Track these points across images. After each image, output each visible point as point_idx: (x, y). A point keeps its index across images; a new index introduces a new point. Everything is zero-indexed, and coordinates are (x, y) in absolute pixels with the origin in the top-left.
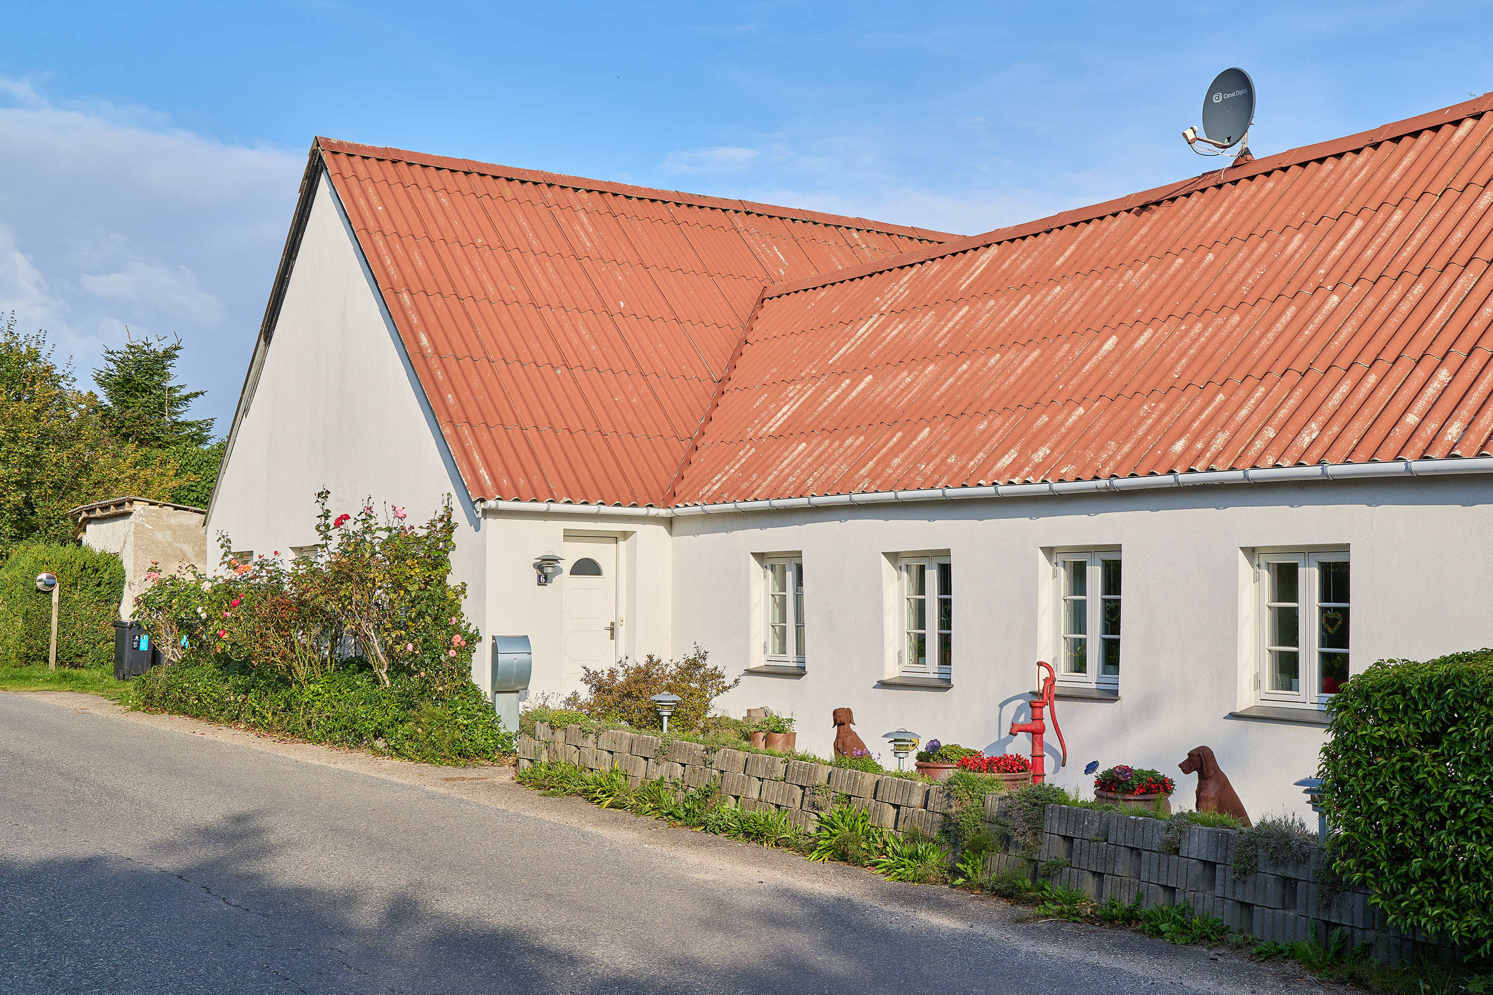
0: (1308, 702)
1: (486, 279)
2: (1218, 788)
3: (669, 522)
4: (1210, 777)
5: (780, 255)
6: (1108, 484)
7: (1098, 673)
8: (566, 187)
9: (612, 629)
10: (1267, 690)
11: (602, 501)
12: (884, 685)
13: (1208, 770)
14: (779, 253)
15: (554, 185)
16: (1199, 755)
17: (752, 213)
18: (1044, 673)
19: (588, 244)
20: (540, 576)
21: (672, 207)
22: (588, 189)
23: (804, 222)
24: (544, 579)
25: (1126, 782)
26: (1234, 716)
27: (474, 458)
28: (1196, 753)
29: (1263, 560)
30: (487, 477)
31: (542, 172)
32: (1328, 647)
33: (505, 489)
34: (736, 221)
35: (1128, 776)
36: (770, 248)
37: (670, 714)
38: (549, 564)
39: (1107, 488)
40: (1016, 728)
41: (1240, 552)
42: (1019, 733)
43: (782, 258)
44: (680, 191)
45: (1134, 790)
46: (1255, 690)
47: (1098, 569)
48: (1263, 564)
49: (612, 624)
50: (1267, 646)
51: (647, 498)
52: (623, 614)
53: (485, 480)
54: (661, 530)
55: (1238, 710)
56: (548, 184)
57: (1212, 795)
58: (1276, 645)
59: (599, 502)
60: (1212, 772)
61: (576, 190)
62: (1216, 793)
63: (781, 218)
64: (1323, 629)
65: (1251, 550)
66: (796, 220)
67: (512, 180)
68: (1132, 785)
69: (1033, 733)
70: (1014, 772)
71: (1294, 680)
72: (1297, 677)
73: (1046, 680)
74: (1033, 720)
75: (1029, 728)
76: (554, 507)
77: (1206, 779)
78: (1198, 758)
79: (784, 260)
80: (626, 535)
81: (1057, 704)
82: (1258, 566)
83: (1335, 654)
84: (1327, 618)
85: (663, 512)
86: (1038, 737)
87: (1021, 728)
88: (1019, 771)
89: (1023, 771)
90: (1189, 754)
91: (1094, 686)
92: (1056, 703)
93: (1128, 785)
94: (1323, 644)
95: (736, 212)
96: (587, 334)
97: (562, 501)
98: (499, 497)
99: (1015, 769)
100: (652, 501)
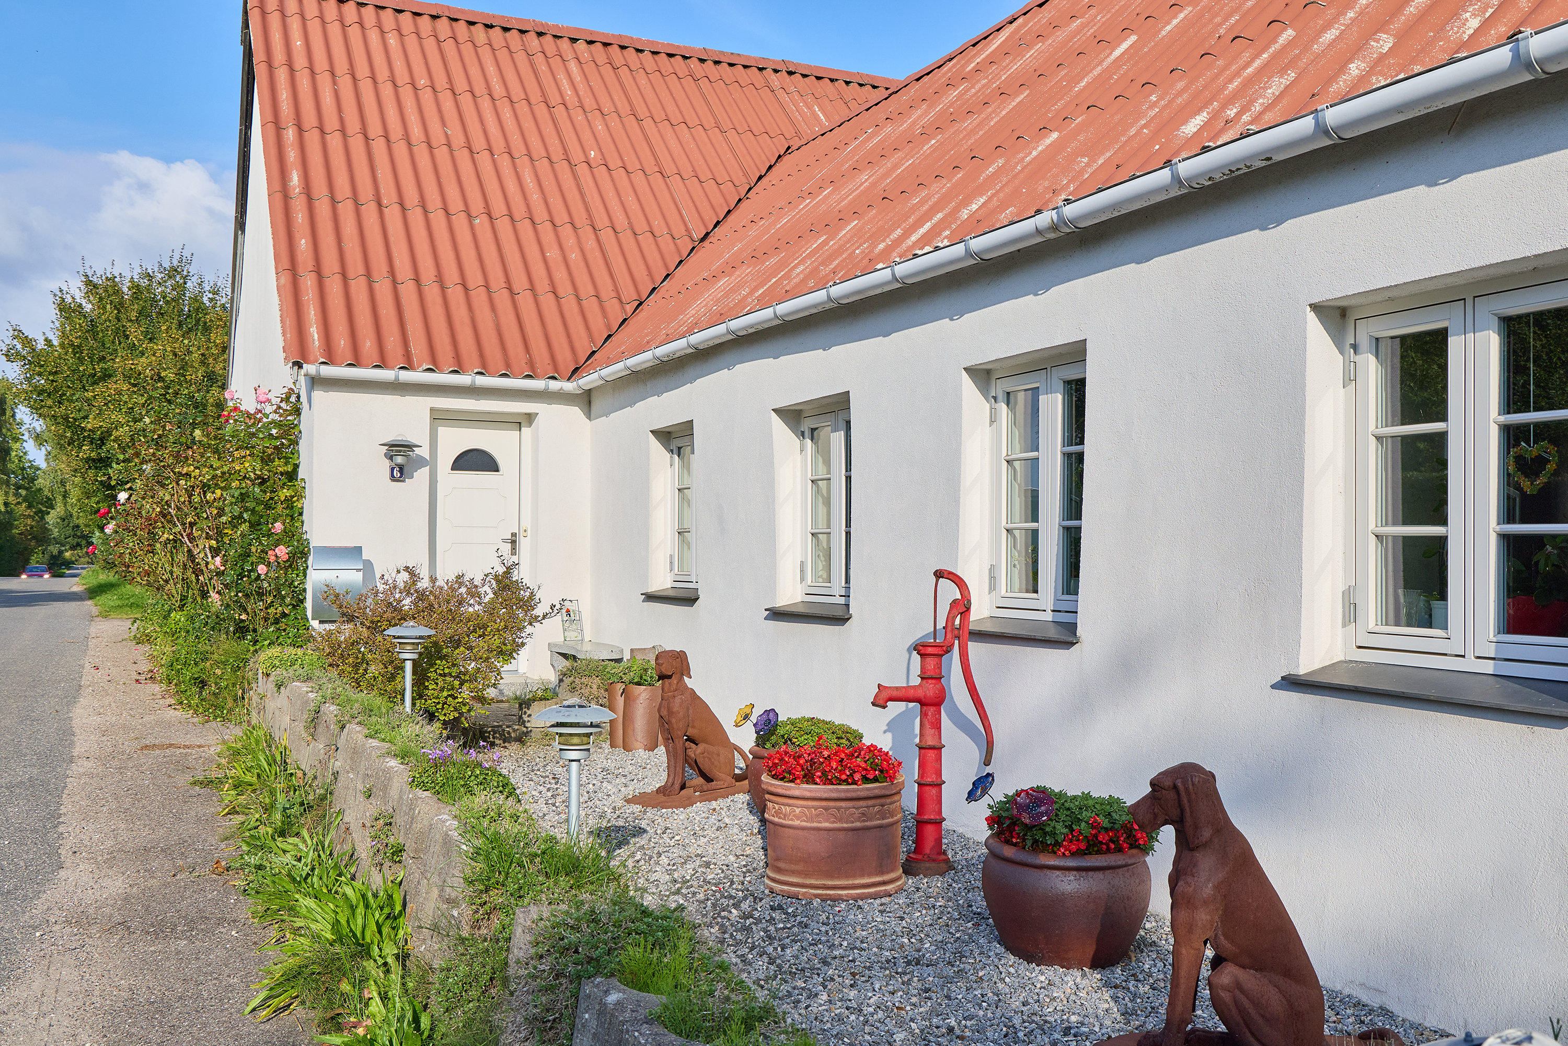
0: (1470, 655)
1: (413, 120)
2: (1221, 875)
3: (586, 400)
4: (1205, 845)
5: (821, 115)
6: (1055, 218)
7: (1055, 592)
8: (561, 37)
9: (513, 542)
10: (1372, 626)
11: (480, 370)
12: (777, 614)
13: (1196, 827)
14: (819, 113)
15: (545, 34)
16: (1175, 787)
17: (795, 73)
18: (949, 591)
19: (569, 93)
20: (392, 469)
21: (694, 64)
22: (588, 39)
23: (861, 85)
24: (400, 473)
25: (1041, 827)
26: (1292, 683)
27: (309, 314)
28: (1168, 783)
29: (1365, 332)
30: (316, 336)
31: (534, 21)
32: (1524, 521)
33: (340, 351)
34: (772, 80)
35: (1042, 815)
36: (809, 107)
37: (415, 656)
38: (400, 451)
39: (1054, 227)
40: (885, 695)
41: (1311, 316)
42: (889, 703)
43: (822, 117)
44: (707, 47)
45: (1057, 844)
46: (1344, 625)
47: (1057, 398)
48: (1364, 341)
49: (514, 535)
50: (1372, 526)
51: (550, 368)
52: (526, 523)
53: (314, 340)
54: (575, 412)
55: (1304, 667)
56: (537, 33)
57: (1208, 890)
58: (1395, 524)
59: (476, 371)
60: (1206, 833)
61: (574, 40)
62: (1217, 888)
63: (832, 80)
64: (1508, 480)
65: (1337, 314)
66: (850, 82)
67: (491, 27)
68: (1053, 834)
69: (922, 704)
70: (855, 783)
71: (1436, 604)
72: (1443, 596)
73: (955, 603)
74: (922, 678)
75: (920, 694)
76: (406, 376)
77: (1192, 850)
78: (1172, 795)
79: (824, 120)
80: (530, 418)
81: (975, 649)
82: (1355, 347)
83: (1538, 540)
84: (1519, 459)
85: (569, 386)
86: (931, 710)
87: (895, 693)
88: (866, 779)
89: (876, 780)
90: (1152, 784)
91: (1049, 616)
92: (971, 645)
93: (1045, 833)
94: (1508, 516)
95: (776, 71)
96: (531, 182)
97: (421, 369)
98: (324, 360)
99: (857, 777)
100: (557, 371)
